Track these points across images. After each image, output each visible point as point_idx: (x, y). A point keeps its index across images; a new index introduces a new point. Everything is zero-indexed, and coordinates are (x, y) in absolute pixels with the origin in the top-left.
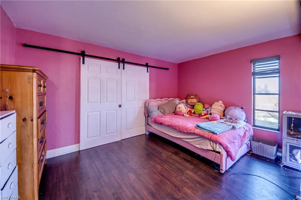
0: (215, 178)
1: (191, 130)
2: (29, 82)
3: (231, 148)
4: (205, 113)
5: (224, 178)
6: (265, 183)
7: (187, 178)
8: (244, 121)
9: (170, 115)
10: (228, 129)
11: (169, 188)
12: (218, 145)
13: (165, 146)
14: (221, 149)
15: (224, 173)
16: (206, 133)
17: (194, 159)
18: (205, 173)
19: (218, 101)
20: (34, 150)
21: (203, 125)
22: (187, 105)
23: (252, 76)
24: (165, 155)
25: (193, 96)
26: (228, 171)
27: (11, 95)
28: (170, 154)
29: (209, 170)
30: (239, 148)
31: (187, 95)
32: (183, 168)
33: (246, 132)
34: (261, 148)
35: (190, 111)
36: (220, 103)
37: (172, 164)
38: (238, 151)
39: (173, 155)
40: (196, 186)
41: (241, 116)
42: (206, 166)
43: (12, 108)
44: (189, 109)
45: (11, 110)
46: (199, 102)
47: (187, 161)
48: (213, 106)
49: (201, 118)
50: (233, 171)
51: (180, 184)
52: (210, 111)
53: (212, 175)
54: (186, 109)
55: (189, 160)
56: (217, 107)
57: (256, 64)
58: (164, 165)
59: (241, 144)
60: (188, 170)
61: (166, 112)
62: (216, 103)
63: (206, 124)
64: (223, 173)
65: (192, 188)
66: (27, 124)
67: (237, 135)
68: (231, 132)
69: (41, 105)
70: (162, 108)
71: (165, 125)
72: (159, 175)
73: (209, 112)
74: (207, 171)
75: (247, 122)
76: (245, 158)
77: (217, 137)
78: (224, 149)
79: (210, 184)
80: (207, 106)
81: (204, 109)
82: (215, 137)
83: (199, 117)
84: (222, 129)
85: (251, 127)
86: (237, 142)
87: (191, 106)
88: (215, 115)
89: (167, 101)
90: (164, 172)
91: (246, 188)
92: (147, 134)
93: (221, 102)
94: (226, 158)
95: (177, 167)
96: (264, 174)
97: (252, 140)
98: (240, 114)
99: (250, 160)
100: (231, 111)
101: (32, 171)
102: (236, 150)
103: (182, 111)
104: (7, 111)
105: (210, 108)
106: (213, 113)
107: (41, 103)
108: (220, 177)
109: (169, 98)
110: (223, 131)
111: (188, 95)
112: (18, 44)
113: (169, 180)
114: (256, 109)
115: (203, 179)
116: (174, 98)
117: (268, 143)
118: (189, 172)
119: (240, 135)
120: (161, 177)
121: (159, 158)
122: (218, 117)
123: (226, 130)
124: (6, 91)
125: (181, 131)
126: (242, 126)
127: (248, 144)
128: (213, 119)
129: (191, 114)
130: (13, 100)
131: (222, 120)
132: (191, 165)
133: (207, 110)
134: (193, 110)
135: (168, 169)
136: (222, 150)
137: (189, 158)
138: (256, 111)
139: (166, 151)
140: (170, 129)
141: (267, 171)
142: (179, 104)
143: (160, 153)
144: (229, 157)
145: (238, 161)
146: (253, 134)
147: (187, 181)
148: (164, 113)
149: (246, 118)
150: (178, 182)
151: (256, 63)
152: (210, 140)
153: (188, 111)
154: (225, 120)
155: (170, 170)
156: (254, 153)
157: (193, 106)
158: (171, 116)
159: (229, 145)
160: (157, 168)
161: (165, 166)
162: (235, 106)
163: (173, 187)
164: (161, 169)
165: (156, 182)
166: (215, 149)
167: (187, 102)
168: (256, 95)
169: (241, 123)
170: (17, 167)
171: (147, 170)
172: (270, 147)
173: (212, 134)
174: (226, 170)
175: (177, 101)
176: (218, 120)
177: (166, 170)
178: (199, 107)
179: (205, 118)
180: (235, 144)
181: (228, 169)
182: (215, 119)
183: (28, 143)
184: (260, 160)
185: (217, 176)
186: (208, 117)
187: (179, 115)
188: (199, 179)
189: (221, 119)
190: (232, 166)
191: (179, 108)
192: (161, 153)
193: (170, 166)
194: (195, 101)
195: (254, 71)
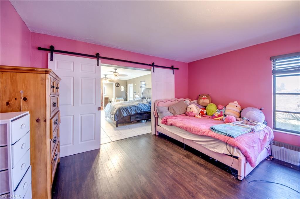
0: (233, 185)
1: (204, 132)
2: (42, 84)
3: (250, 153)
4: (218, 114)
5: (242, 185)
6: (291, 192)
7: (202, 184)
8: (263, 123)
9: (180, 116)
10: (246, 132)
11: (182, 194)
12: (235, 149)
13: (176, 148)
14: (239, 154)
15: (243, 179)
16: (222, 136)
17: (208, 163)
18: (221, 179)
19: (233, 101)
20: (47, 150)
21: (218, 127)
22: (198, 106)
23: (272, 75)
24: (176, 158)
25: (205, 97)
26: (247, 177)
27: (25, 96)
28: (182, 157)
29: (225, 175)
30: (259, 152)
31: (198, 95)
32: (196, 172)
33: (267, 135)
34: (283, 153)
35: (202, 112)
36: (235, 104)
37: (184, 168)
38: (258, 156)
39: (184, 157)
40: (212, 193)
41: (259, 118)
42: (222, 172)
43: (26, 108)
44: (201, 110)
45: (25, 111)
46: (211, 103)
47: (201, 165)
48: (228, 107)
49: (215, 120)
50: (252, 178)
51: (194, 190)
52: (225, 112)
53: (229, 182)
54: (197, 110)
55: (203, 164)
56: (232, 109)
57: (276, 62)
58: (175, 168)
59: (261, 148)
60: (202, 175)
61: (176, 113)
62: (230, 104)
63: (222, 126)
64: (241, 180)
65: (208, 195)
66: (41, 125)
67: (256, 139)
68: (250, 135)
69: (54, 106)
70: (172, 108)
71: (176, 126)
72: (171, 179)
73: (223, 114)
74: (223, 177)
75: (267, 124)
76: (265, 163)
77: (234, 140)
78: (242, 153)
79: (227, 191)
80: (220, 107)
81: (218, 110)
82: (232, 140)
83: (212, 118)
84: (240, 132)
85: (272, 130)
86: (257, 147)
87: (203, 106)
88: (231, 117)
89: (177, 102)
90: (177, 176)
91: (268, 197)
92: (157, 134)
93: (236, 102)
94: (245, 164)
95: (191, 172)
96: (289, 182)
97: (273, 144)
98: (258, 116)
99: (271, 165)
100: (248, 113)
101: (45, 171)
102: (255, 155)
103: (193, 112)
104: (21, 112)
105: (224, 109)
106: (227, 114)
107: (54, 104)
108: (238, 184)
109: (179, 99)
110: (241, 134)
111: (200, 95)
112: (33, 47)
113: (182, 185)
114: (276, 110)
115: (219, 185)
116: (185, 99)
117: (291, 147)
118: (203, 177)
119: (259, 139)
120: (173, 181)
121: (170, 161)
122: (234, 119)
123: (244, 133)
124: (20, 92)
125: (194, 134)
126: (262, 129)
127: (268, 148)
128: (229, 121)
129: (203, 115)
130: (27, 101)
131: (238, 121)
132: (205, 169)
133: (221, 111)
134: (206, 111)
135: (181, 173)
136: (241, 155)
137: (203, 162)
138: (276, 113)
139: (177, 154)
140: (181, 131)
141: (292, 180)
142: (190, 104)
143: (170, 155)
144: (248, 163)
145: (257, 167)
146: (273, 138)
147: (202, 187)
148: (174, 114)
149: (265, 120)
150: (191, 187)
151: (276, 60)
152: (226, 143)
153: (200, 112)
154: (242, 122)
155: (182, 174)
156: (275, 158)
157: (206, 107)
158: (182, 117)
159: (248, 150)
160: (168, 171)
161: (177, 170)
162: (253, 107)
163: (187, 193)
164: (173, 173)
165: (168, 186)
166: (232, 153)
167: (198, 103)
168: (277, 95)
169: (261, 125)
170: (31, 167)
171: (158, 173)
172: (294, 152)
173: (229, 137)
174: (244, 177)
175: (188, 101)
176: (234, 122)
177: (178, 173)
178: (212, 108)
179: (218, 120)
180: (255, 148)
181: (247, 176)
182: (230, 120)
183: (42, 143)
184: (283, 166)
185: (235, 182)
186: (223, 118)
187: (190, 116)
188: (214, 185)
189: (236, 121)
190: (251, 172)
191: (190, 109)
192: (172, 155)
193: (183, 170)
194: (207, 101)
195: (274, 68)
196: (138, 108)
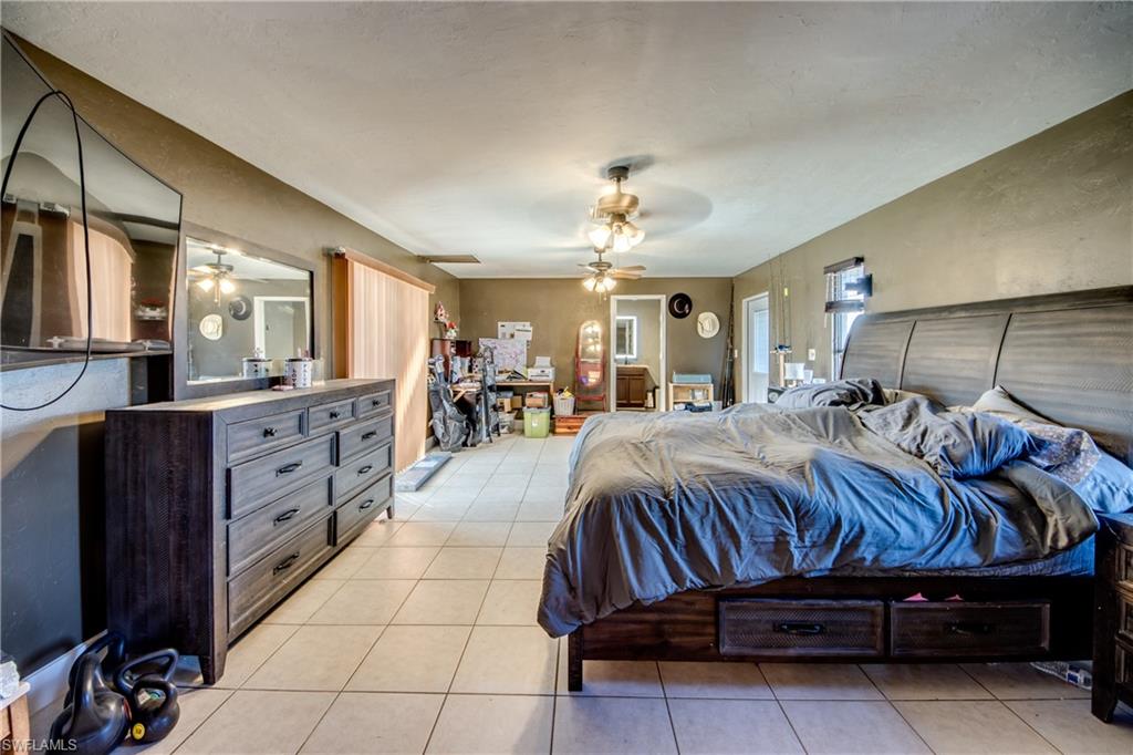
196: (803, 514)
